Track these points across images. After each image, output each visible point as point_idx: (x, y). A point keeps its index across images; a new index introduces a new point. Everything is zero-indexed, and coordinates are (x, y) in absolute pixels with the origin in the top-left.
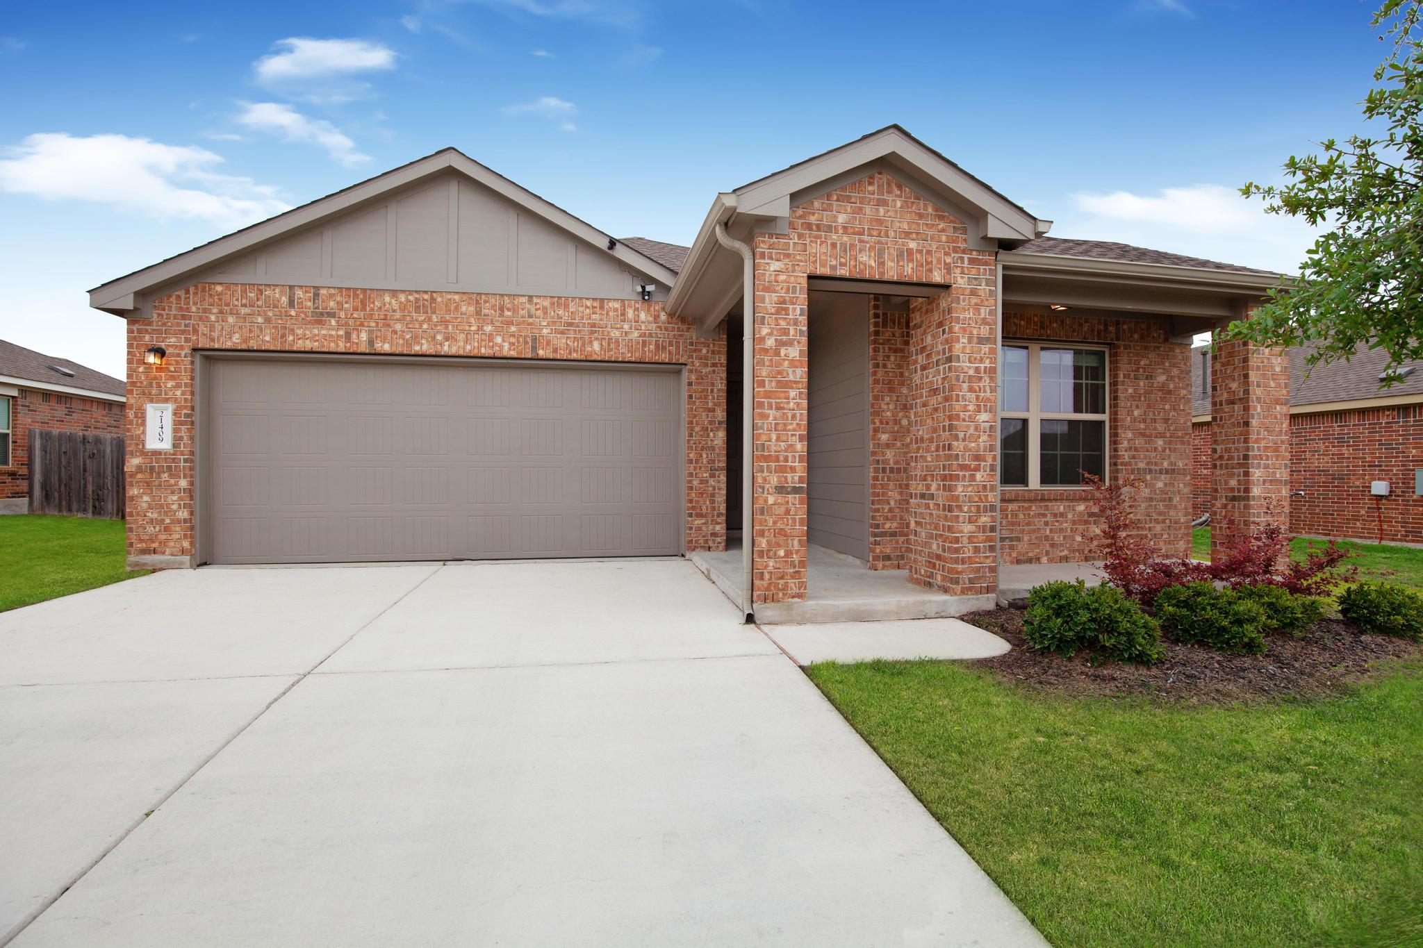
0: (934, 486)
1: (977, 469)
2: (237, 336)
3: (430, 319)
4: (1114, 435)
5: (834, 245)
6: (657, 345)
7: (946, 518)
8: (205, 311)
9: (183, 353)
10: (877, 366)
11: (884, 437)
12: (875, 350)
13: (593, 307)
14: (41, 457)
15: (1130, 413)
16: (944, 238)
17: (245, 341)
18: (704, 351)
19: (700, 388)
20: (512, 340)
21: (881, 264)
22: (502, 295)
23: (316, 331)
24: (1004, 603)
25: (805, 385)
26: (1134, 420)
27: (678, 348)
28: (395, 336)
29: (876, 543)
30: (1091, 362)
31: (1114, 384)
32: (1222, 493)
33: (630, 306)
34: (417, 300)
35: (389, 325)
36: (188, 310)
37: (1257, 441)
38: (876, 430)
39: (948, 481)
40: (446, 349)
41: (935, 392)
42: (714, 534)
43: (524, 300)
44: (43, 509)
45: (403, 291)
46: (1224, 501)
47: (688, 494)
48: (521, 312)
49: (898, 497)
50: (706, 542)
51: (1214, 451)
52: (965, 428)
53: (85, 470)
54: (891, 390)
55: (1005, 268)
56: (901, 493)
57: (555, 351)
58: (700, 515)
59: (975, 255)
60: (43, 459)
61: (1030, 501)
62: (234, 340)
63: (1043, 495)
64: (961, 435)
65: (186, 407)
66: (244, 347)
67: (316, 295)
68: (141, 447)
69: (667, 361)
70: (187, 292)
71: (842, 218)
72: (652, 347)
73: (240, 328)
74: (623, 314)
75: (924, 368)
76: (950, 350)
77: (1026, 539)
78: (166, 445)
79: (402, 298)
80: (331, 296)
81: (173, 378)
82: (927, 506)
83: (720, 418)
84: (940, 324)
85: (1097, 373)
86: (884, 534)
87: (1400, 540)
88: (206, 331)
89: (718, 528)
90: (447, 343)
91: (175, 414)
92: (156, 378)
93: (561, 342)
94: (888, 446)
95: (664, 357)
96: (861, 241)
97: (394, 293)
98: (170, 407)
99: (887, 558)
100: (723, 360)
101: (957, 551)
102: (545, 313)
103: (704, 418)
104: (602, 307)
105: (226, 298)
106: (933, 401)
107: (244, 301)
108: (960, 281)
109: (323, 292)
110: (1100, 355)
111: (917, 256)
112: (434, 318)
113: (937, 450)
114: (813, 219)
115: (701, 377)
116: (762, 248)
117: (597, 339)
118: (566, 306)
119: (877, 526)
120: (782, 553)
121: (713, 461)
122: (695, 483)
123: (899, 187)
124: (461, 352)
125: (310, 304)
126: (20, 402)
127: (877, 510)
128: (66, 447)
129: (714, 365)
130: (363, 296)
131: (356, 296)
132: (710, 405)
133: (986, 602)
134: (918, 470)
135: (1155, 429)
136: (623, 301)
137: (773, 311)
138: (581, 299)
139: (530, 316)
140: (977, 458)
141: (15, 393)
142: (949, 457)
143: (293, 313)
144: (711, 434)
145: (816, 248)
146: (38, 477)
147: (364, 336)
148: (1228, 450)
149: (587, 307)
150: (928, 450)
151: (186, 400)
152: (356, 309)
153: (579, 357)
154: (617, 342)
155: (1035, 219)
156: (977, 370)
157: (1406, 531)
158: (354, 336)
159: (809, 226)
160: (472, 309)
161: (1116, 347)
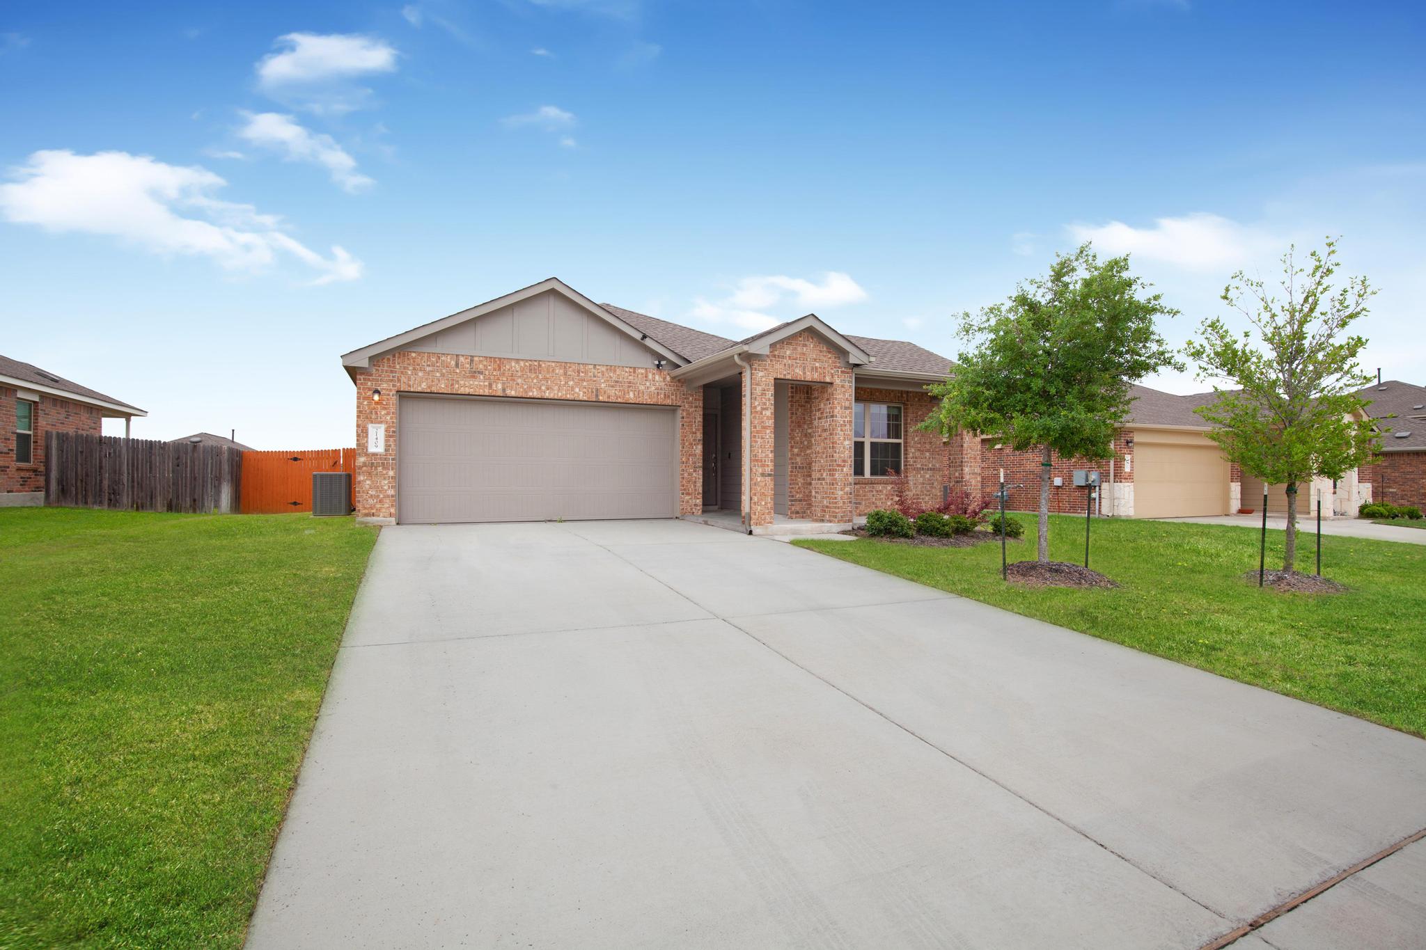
0: (825, 474)
1: (844, 466)
2: (424, 384)
3: (538, 377)
4: (906, 450)
5: (785, 365)
6: (665, 395)
7: (831, 489)
8: (405, 368)
9: (391, 394)
10: (792, 414)
11: (796, 450)
12: (792, 406)
13: (630, 372)
14: (58, 455)
15: (913, 439)
16: (831, 362)
17: (429, 387)
18: (691, 399)
19: (688, 420)
20: (585, 390)
21: (805, 373)
22: (579, 364)
23: (471, 382)
24: (856, 527)
25: (773, 428)
26: (915, 443)
27: (676, 397)
28: (518, 387)
29: (792, 505)
30: (895, 412)
31: (906, 424)
32: (953, 480)
33: (650, 372)
34: (530, 365)
35: (514, 380)
36: (394, 367)
37: (966, 454)
38: (792, 447)
39: (832, 471)
40: (547, 395)
41: (825, 430)
42: (696, 505)
43: (591, 367)
44: (58, 501)
45: (522, 360)
46: (953, 483)
47: (681, 482)
48: (589, 374)
49: (803, 482)
50: (692, 509)
51: (950, 459)
52: (839, 448)
53: (101, 467)
54: (799, 426)
55: (856, 374)
56: (804, 480)
57: (609, 397)
58: (688, 494)
59: (843, 369)
60: (60, 457)
61: (865, 484)
62: (423, 386)
63: (871, 481)
64: (837, 451)
65: (393, 427)
66: (429, 391)
67: (472, 361)
68: (365, 451)
69: (670, 404)
70: (394, 356)
71: (788, 353)
72: (662, 396)
73: (427, 379)
74: (646, 377)
75: (819, 419)
76: (833, 412)
77: (863, 503)
78: (380, 449)
79: (522, 364)
80: (481, 361)
81: (385, 409)
82: (821, 484)
83: (699, 438)
84: (828, 400)
85: (897, 418)
86: (796, 500)
87: (1068, 512)
88: (406, 380)
89: (698, 501)
90: (548, 392)
91: (386, 431)
92: (374, 409)
93: (612, 392)
94: (798, 455)
95: (669, 402)
96: (796, 363)
97: (517, 361)
98: (383, 427)
99: (797, 513)
100: (701, 405)
101: (836, 503)
102: (603, 375)
103: (691, 438)
104: (634, 372)
105: (418, 361)
106: (824, 435)
107: (429, 363)
108: (837, 381)
109: (476, 359)
110: (899, 409)
111: (819, 370)
112: (540, 376)
113: (826, 457)
114: (776, 353)
115: (688, 414)
116: (756, 366)
117: (631, 391)
118: (615, 371)
119: (793, 496)
120: (763, 503)
121: (695, 463)
122: (686, 475)
123: (812, 338)
124: (556, 397)
125: (468, 366)
126: (40, 406)
127: (793, 488)
128: (82, 447)
129: (696, 407)
130: (499, 362)
131: (495, 362)
132: (694, 430)
133: (848, 527)
134: (815, 467)
135: (925, 447)
136: (646, 369)
137: (760, 394)
138: (623, 367)
139: (594, 376)
140: (844, 461)
141: (36, 399)
142: (832, 461)
143: (458, 371)
144: (694, 447)
145: (778, 366)
146: (54, 475)
147: (500, 386)
148: (955, 458)
149: (626, 372)
150: (822, 457)
151: (393, 422)
152: (495, 370)
153: (622, 401)
154: (643, 392)
155: (868, 355)
156: (844, 421)
157: (1070, 507)
158: (494, 386)
159: (775, 356)
160: (562, 371)
161: (907, 405)
